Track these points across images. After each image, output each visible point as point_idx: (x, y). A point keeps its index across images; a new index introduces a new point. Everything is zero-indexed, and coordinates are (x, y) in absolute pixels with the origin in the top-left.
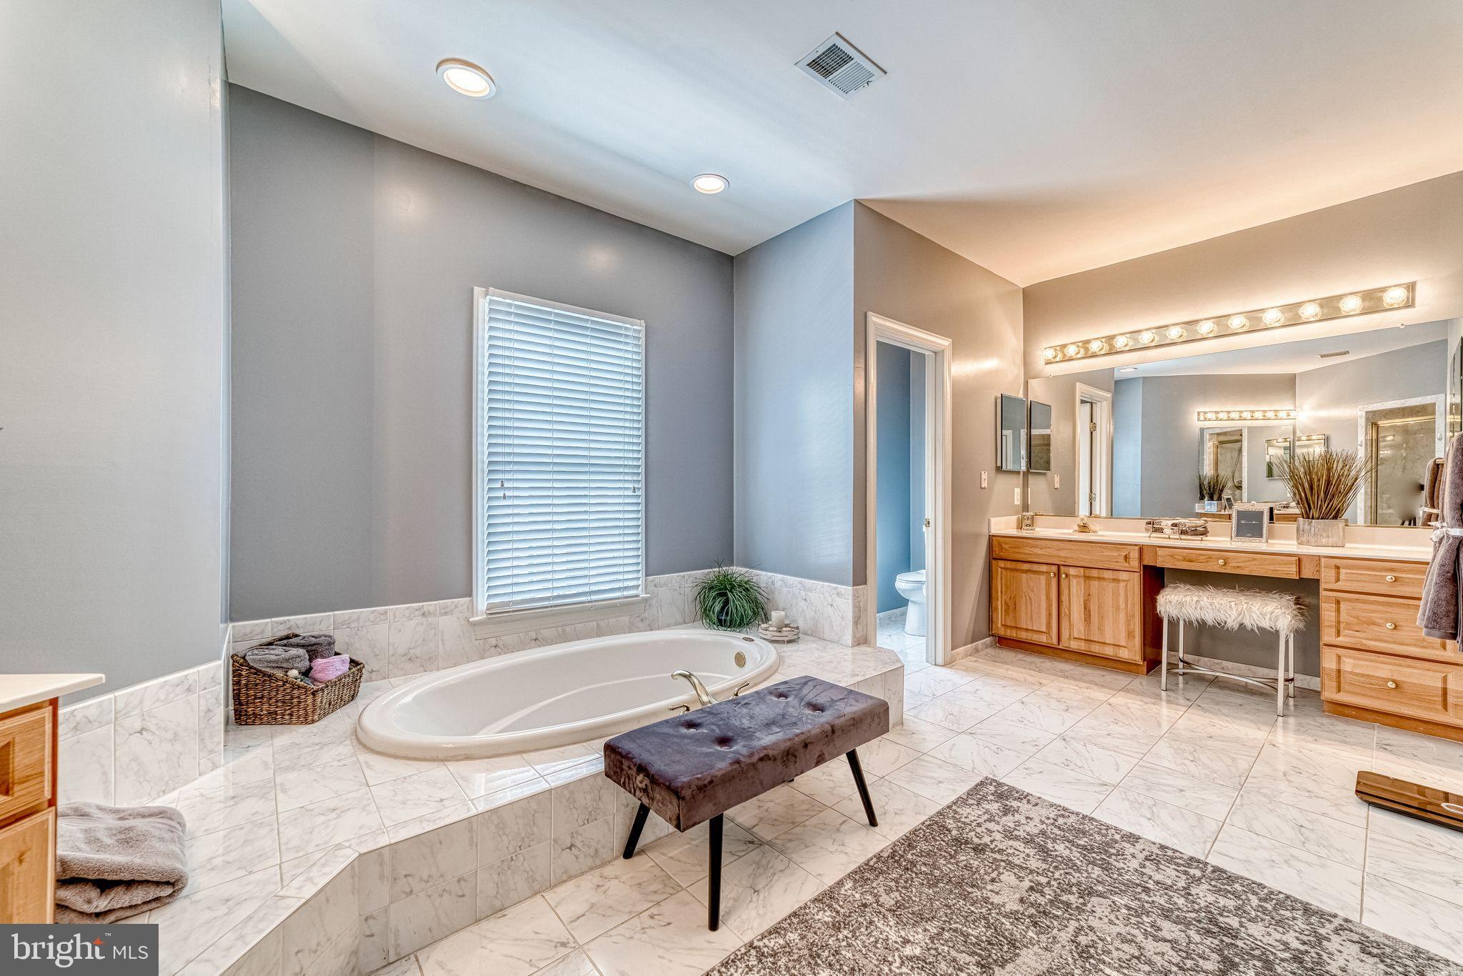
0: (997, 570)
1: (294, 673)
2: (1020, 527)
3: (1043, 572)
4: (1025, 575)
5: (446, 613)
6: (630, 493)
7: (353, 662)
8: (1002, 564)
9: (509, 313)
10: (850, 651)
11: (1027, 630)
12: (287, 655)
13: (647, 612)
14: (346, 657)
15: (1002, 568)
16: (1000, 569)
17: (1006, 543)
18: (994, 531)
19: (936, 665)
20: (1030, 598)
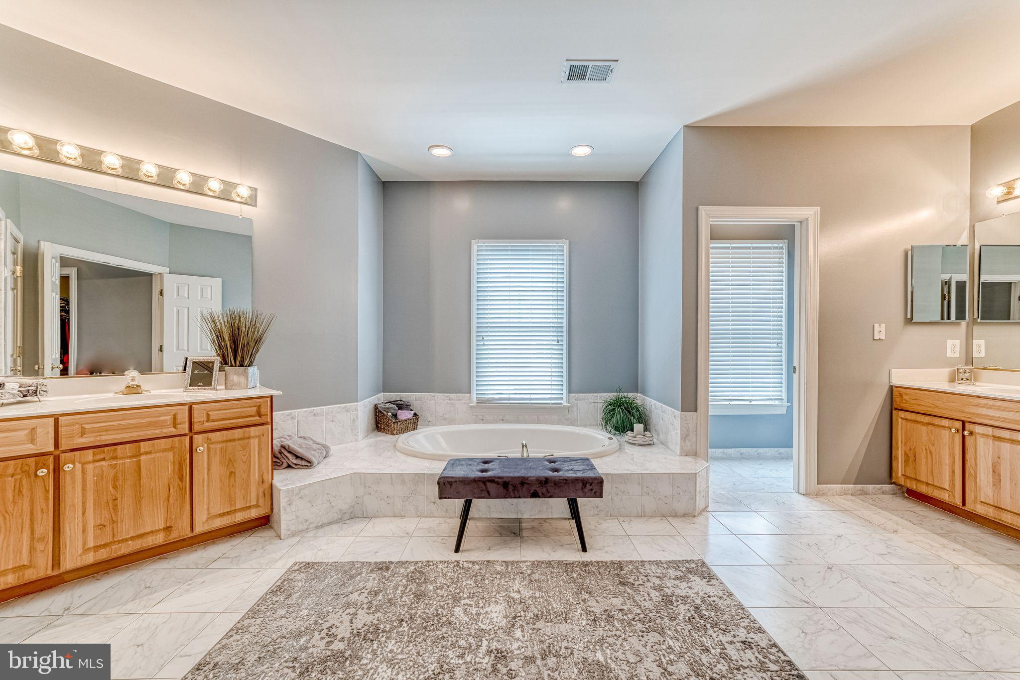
0: (897, 420)
1: (390, 414)
2: (952, 380)
3: (945, 427)
4: (925, 428)
5: (459, 400)
6: (555, 343)
7: (415, 414)
8: (902, 414)
9: (487, 250)
10: (678, 458)
11: (927, 484)
12: (388, 406)
13: (569, 415)
14: (413, 412)
15: (902, 418)
16: (900, 420)
17: (907, 394)
18: (895, 382)
19: (799, 493)
20: (931, 453)
